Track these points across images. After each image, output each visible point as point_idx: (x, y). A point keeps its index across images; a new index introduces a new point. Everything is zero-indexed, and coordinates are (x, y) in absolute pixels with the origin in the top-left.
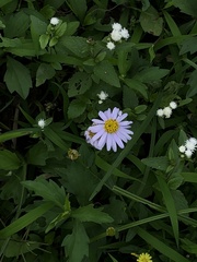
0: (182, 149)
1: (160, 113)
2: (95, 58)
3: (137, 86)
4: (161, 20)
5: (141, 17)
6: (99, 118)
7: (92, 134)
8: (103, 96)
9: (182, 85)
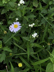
0: (33, 35)
1: (30, 25)
2: (16, 8)
3: (26, 18)
4: (38, 4)
5: (33, 2)
6: (13, 24)
7: (11, 27)
8: (17, 19)
9: (40, 21)
